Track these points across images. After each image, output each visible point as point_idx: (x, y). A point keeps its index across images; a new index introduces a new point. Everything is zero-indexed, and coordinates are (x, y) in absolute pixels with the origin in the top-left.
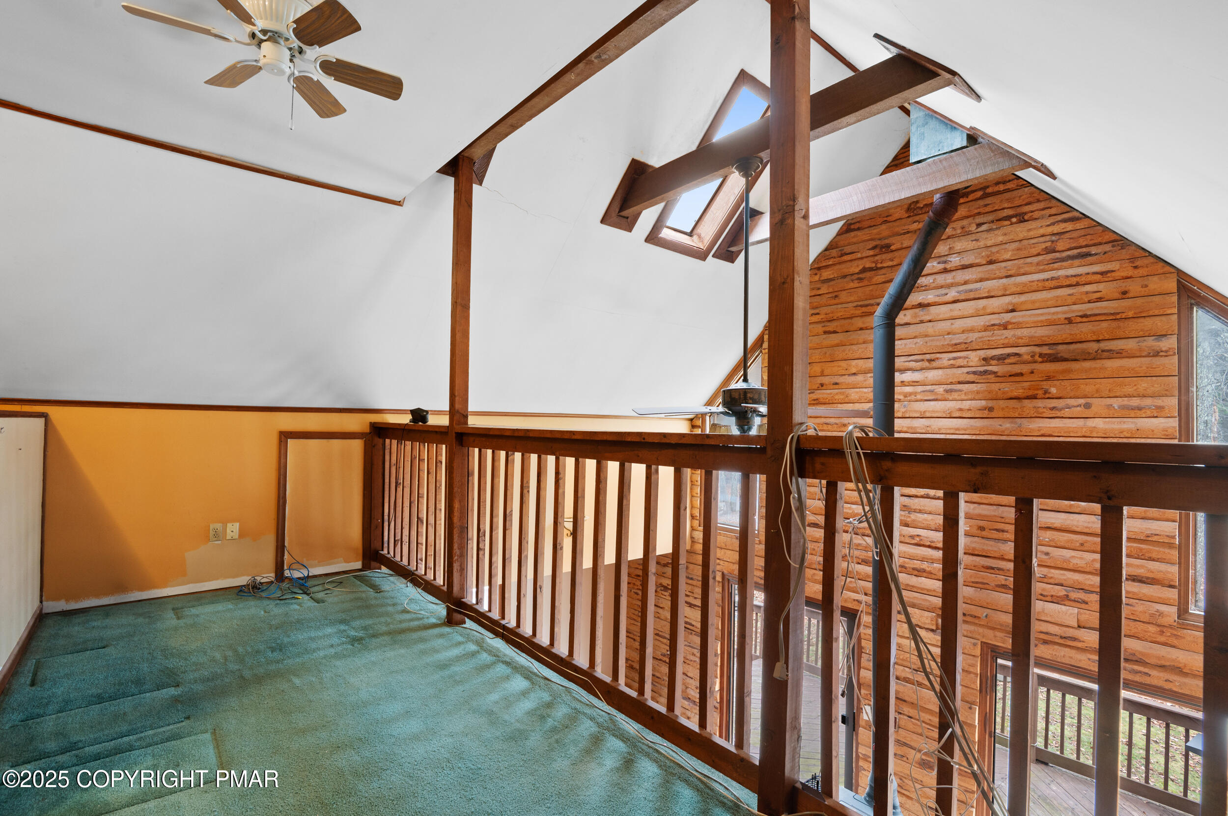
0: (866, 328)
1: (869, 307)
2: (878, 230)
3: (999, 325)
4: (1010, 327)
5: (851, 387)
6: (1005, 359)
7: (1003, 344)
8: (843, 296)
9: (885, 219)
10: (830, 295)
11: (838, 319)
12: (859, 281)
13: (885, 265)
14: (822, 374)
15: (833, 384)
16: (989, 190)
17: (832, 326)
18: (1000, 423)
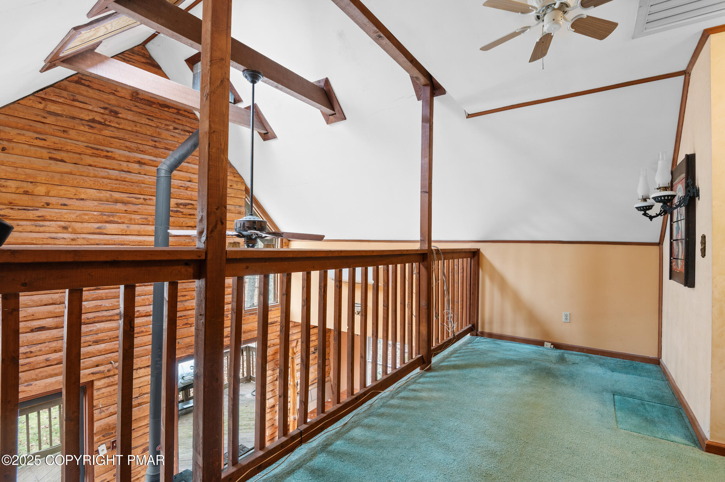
0: (95, 166)
1: (99, 151)
2: (108, 97)
3: (184, 187)
4: (189, 189)
5: (81, 209)
6: (186, 206)
7: (186, 198)
8: (72, 133)
9: (114, 92)
10: (59, 128)
11: (67, 151)
12: (89, 128)
13: (112, 125)
14: (47, 194)
15: (61, 205)
16: (181, 112)
17: (58, 155)
18: (184, 239)
